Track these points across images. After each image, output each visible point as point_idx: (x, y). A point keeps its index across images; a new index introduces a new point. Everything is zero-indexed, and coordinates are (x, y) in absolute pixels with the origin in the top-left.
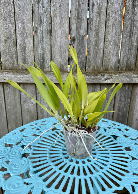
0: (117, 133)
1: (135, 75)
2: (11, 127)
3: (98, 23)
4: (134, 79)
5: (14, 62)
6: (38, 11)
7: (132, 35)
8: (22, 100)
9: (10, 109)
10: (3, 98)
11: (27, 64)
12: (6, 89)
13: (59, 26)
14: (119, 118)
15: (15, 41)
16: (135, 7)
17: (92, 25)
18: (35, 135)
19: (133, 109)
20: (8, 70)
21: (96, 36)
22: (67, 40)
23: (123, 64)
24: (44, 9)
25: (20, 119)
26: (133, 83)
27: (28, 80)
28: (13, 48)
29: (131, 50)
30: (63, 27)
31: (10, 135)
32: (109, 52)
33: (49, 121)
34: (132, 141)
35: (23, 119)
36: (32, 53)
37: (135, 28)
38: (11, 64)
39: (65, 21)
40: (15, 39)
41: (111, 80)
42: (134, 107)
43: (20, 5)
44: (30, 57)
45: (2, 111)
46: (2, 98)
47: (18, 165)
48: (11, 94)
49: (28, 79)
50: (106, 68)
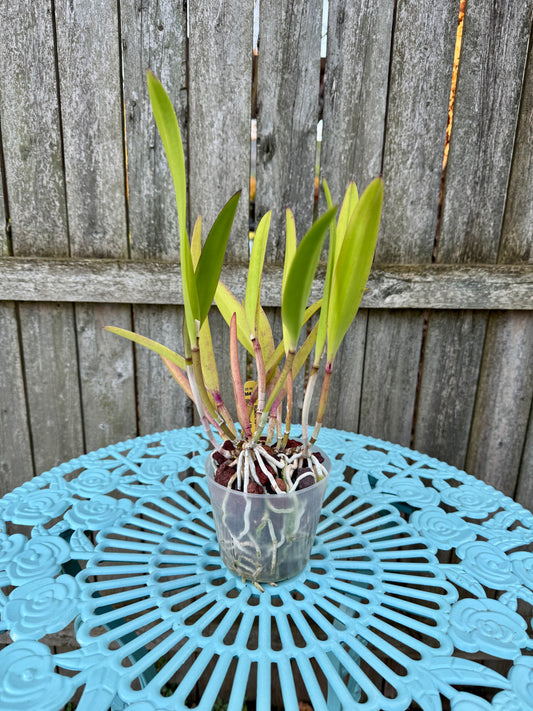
0: (416, 494)
1: (499, 277)
2: (44, 458)
3: (359, 83)
4: (494, 294)
5: (56, 228)
6: (141, 41)
7: (489, 128)
8: (85, 364)
9: (41, 394)
10: (18, 355)
11: (100, 235)
12: (26, 325)
13: (216, 98)
14: (437, 438)
15: (60, 151)
16: (500, 22)
17: (336, 91)
18: (116, 495)
19: (491, 403)
20: (35, 258)
21: (353, 134)
22: (243, 147)
23: (452, 239)
24: (161, 33)
25: (75, 430)
26: (489, 306)
27: (102, 295)
28: (53, 175)
29: (486, 185)
30: (231, 100)
31: (30, 492)
32: (399, 193)
33: (171, 442)
34: (468, 526)
35: (86, 430)
36: (119, 195)
37: (498, 101)
38: (46, 235)
39: (237, 79)
40: (57, 146)
41: (406, 295)
42: (493, 397)
43: (75, 20)
44: (112, 211)
45: (12, 400)
46: (14, 356)
47: (41, 601)
48: (44, 342)
49: (102, 289)
50: (388, 251)
